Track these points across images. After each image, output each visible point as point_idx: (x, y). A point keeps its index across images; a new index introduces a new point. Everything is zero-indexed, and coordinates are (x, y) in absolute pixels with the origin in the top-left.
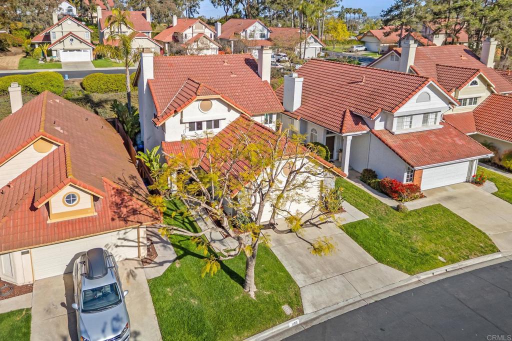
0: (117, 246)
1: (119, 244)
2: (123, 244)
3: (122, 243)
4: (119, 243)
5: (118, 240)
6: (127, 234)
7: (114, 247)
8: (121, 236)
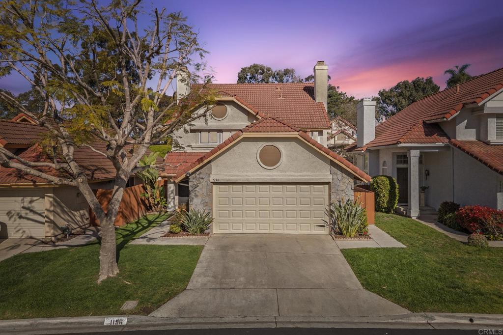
0: (21, 217)
1: (23, 215)
2: (28, 216)
3: (27, 214)
4: (23, 213)
5: (22, 209)
6: (34, 204)
7: (17, 217)
8: (26, 204)
